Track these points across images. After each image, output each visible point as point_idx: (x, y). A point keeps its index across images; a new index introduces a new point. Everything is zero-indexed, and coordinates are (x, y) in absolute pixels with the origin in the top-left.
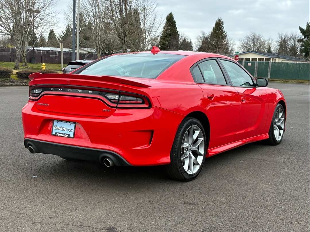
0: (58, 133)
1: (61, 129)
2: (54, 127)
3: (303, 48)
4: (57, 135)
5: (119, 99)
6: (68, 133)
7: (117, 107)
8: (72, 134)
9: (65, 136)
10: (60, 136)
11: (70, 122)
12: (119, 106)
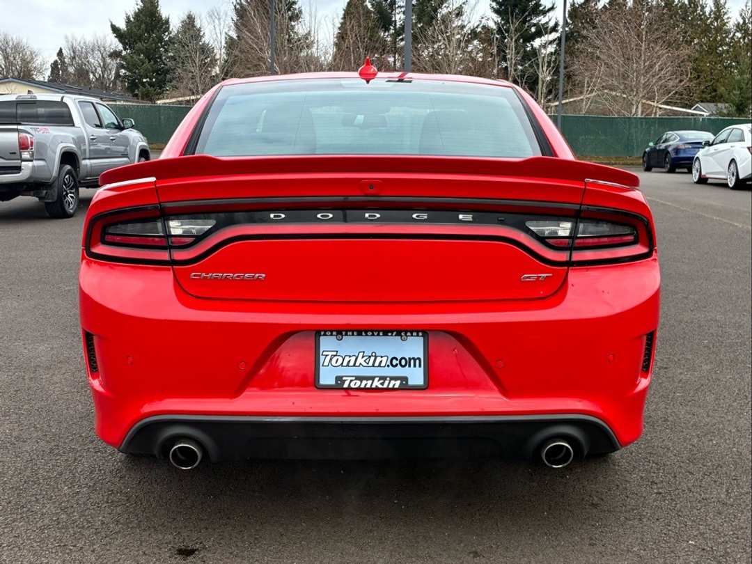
0: (350, 379)
1: (360, 360)
2: (322, 358)
3: (123, 71)
4: (346, 385)
5: (573, 236)
6: (399, 372)
7: (569, 264)
8: (416, 376)
9: (385, 386)
10: (365, 389)
11: (401, 331)
12: (578, 256)
